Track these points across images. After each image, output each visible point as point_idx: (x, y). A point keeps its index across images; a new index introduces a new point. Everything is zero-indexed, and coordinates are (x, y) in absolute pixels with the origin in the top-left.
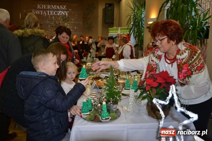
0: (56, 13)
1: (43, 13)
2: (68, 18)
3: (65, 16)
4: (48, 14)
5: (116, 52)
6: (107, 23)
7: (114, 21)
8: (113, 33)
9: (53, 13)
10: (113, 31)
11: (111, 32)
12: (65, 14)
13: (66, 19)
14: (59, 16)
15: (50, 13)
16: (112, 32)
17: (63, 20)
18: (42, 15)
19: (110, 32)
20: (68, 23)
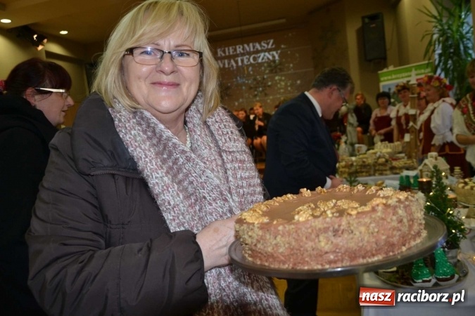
0: (255, 59)
1: (229, 64)
2: (281, 63)
3: (274, 61)
4: (240, 64)
5: (412, 126)
6: (370, 61)
7: (388, 53)
8: (390, 80)
9: (249, 60)
10: (390, 77)
11: (385, 81)
12: (274, 57)
13: (276, 67)
14: (261, 65)
15: (242, 61)
16: (388, 80)
17: (271, 71)
18: (229, 68)
19: (382, 79)
20: (282, 76)
